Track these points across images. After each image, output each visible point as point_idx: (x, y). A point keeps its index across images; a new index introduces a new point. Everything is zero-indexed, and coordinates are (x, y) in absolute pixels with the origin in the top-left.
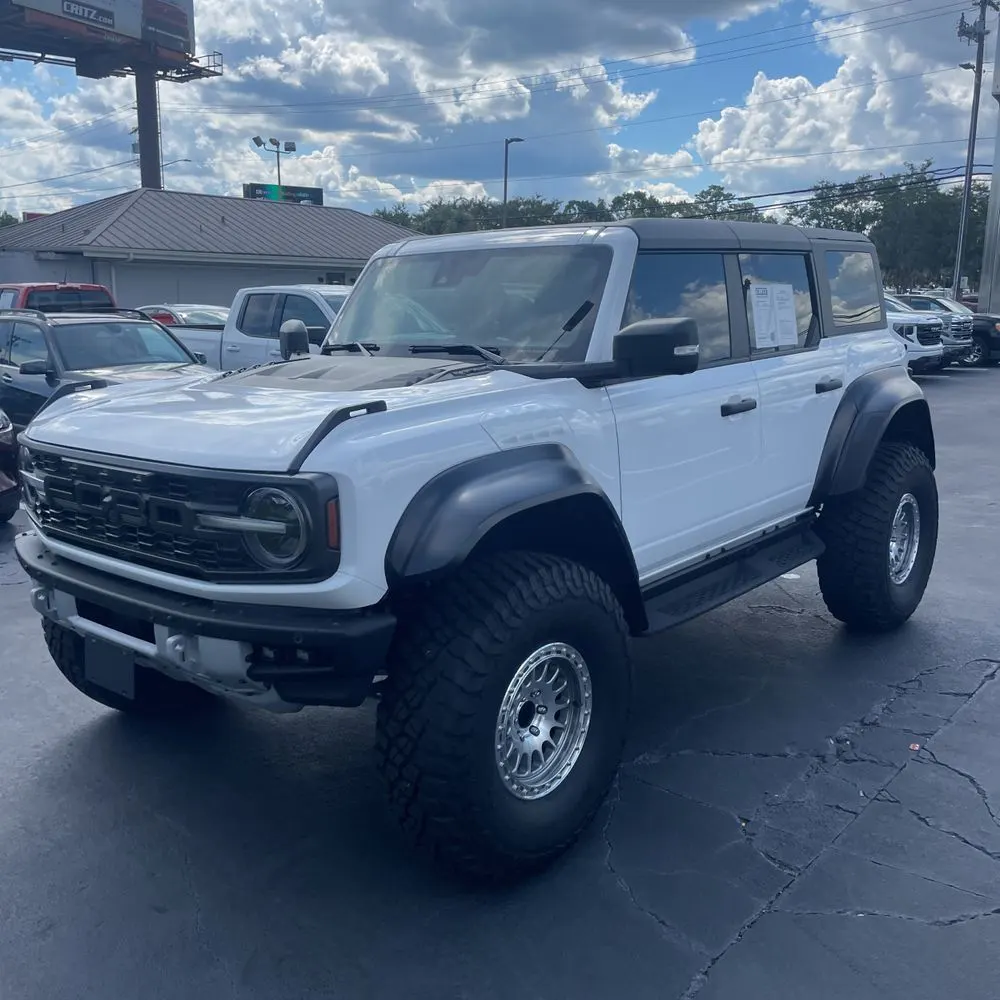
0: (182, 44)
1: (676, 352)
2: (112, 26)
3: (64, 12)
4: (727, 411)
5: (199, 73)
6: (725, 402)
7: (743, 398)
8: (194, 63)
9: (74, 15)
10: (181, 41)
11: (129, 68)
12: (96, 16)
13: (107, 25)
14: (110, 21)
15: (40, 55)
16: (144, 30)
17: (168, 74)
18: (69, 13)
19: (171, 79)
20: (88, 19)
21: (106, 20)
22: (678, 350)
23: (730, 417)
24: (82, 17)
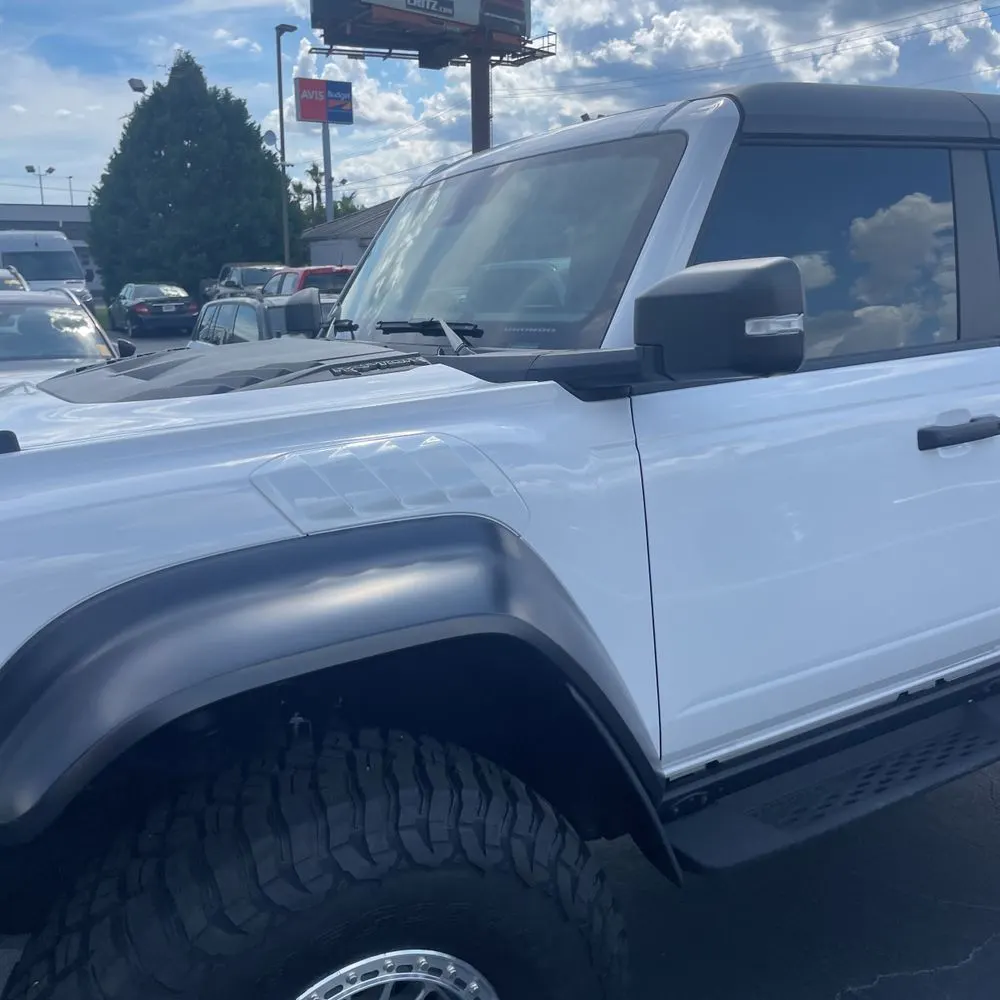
0: (518, 28)
1: (749, 330)
2: (452, 15)
3: (408, 6)
4: (929, 440)
5: (535, 55)
6: (929, 423)
7: (975, 415)
8: (528, 45)
9: (417, 8)
10: (517, 24)
11: (465, 56)
12: (437, 7)
13: (447, 14)
14: (450, 11)
15: (387, 51)
16: (482, 16)
17: (505, 59)
18: (413, 7)
19: (509, 63)
20: (430, 11)
21: (446, 10)
22: (757, 326)
23: (939, 449)
24: (425, 9)
